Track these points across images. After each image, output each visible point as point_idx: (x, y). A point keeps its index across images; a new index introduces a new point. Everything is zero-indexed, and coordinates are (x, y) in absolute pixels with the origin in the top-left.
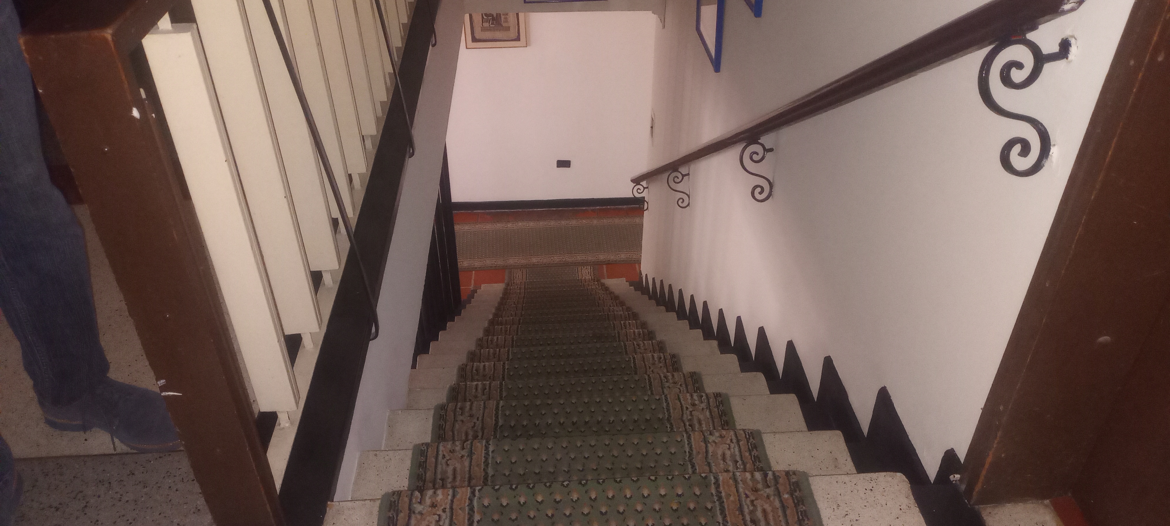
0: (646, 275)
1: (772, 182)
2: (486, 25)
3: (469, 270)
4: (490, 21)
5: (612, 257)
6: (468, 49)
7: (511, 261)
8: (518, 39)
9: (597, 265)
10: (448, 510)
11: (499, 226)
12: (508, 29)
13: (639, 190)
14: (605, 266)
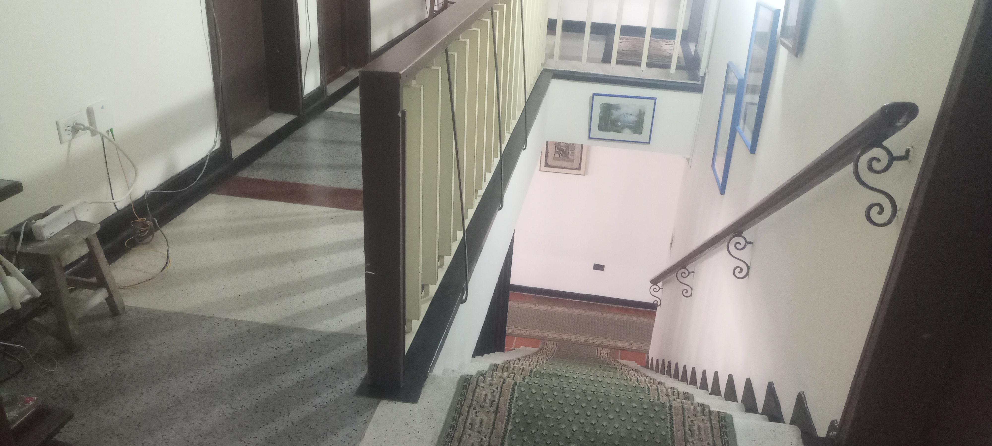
0: (652, 358)
1: (749, 266)
2: (557, 156)
3: (513, 335)
4: (560, 154)
5: (626, 345)
6: (541, 171)
7: (546, 334)
8: (579, 169)
9: (614, 349)
10: (499, 389)
11: (541, 307)
12: (573, 161)
13: (655, 290)
14: (620, 351)
